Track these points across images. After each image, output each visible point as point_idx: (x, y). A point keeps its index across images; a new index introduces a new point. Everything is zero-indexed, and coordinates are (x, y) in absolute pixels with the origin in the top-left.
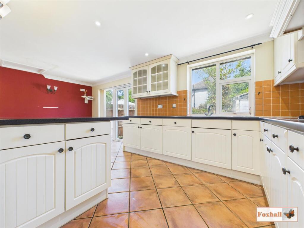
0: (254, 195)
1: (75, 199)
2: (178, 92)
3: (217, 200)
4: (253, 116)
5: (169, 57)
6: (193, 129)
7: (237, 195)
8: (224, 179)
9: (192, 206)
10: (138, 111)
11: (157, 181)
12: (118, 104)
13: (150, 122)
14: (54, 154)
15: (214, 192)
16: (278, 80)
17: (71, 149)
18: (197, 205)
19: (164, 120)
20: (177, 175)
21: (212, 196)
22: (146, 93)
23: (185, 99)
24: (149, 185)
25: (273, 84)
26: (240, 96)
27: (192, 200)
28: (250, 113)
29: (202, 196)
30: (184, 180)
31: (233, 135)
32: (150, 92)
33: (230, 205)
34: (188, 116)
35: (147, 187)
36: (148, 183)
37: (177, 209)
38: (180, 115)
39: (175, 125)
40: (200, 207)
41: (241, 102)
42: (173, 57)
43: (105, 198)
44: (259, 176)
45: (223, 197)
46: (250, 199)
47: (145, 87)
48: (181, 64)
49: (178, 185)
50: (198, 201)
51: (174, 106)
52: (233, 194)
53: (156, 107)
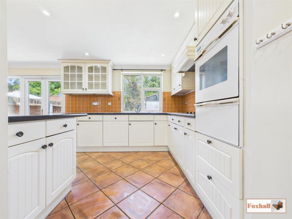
0: (166, 156)
1: (53, 194)
2: (113, 92)
3: (151, 164)
4: (161, 112)
5: (107, 61)
6: (130, 122)
7: (159, 159)
8: (150, 153)
9: (140, 171)
10: (67, 108)
11: (108, 166)
12: (30, 98)
13: (90, 118)
14: (38, 151)
15: (148, 161)
16: (174, 93)
17: (51, 145)
18: (143, 170)
19: (104, 116)
20: (120, 158)
21: (148, 163)
22: (82, 90)
23: (119, 99)
24: (104, 170)
25: (171, 94)
26: (146, 98)
27: (139, 169)
28: (160, 111)
29: (143, 165)
30: (128, 160)
31: (155, 124)
32: (86, 89)
33: (158, 164)
34: (122, 112)
35: (102, 172)
36: (102, 170)
37: (133, 175)
38: (111, 112)
39: (115, 120)
40: (144, 170)
41: (147, 102)
42: (111, 62)
43: (69, 191)
44: (167, 146)
45: (153, 161)
46: (165, 158)
47: (80, 84)
48: (116, 70)
49: (125, 164)
50: (142, 168)
51: (110, 104)
52: (157, 158)
53: (91, 104)
